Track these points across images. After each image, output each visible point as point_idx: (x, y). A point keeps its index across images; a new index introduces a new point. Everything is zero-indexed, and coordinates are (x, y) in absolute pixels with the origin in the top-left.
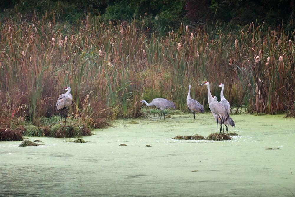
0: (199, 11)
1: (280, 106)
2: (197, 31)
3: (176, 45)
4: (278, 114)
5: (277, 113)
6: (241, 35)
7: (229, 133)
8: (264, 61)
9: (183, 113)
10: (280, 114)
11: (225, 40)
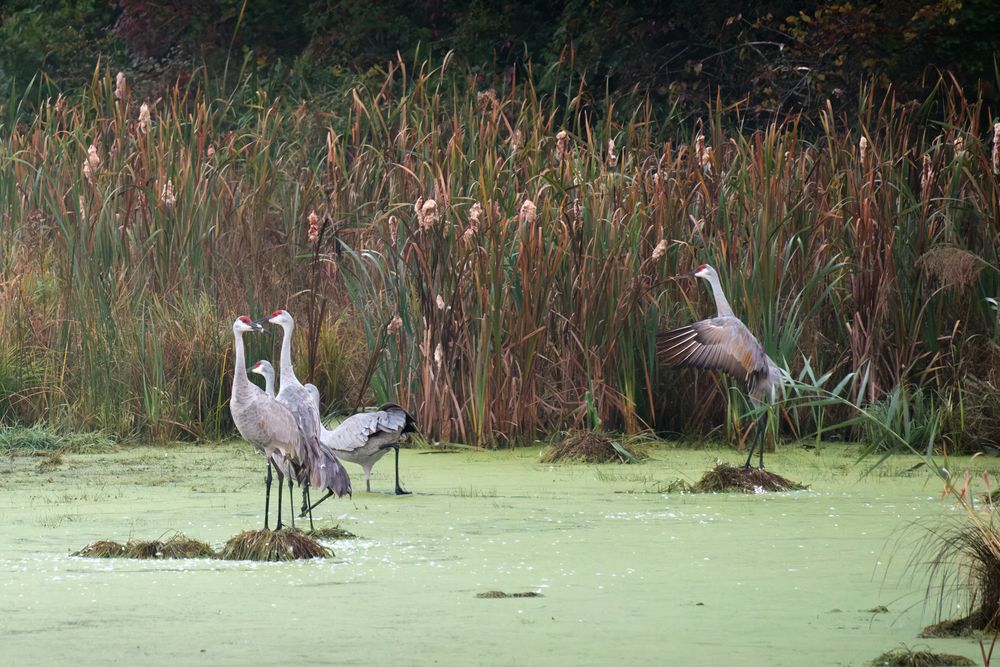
0: (167, 9)
1: (524, 412)
2: (163, 95)
3: (76, 154)
4: (517, 445)
5: (513, 442)
6: (354, 114)
7: (317, 528)
8: (457, 223)
9: (112, 443)
10: (528, 444)
11: (281, 135)
